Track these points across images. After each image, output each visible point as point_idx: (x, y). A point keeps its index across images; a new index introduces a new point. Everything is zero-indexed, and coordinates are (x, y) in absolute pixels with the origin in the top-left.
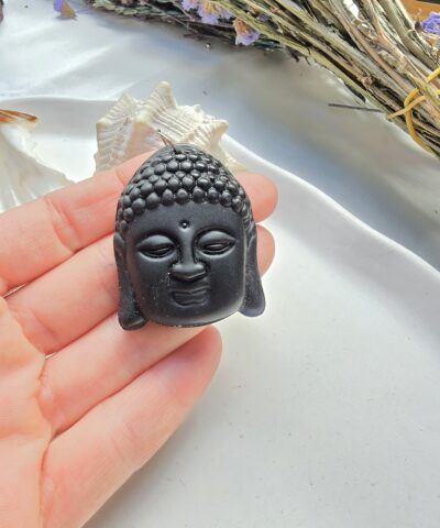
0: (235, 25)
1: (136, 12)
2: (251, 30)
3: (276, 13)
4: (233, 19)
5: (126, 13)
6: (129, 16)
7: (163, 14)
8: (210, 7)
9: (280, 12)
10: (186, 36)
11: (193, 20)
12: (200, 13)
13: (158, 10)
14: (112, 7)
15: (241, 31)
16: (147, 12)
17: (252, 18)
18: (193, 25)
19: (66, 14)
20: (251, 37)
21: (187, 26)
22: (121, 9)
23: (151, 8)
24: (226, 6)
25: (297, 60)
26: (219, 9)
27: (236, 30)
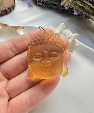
1: (47, 6)
2: (78, 11)
3: (87, 7)
4: (74, 8)
5: (45, 6)
6: (45, 7)
7: (54, 7)
8: (68, 5)
9: (88, 6)
11: (61, 8)
12: (65, 7)
13: (53, 6)
14: (41, 5)
15: (76, 11)
16: (50, 6)
17: (79, 8)
18: (61, 10)
19: (30, 6)
20: (78, 13)
22: (44, 5)
23: (51, 5)
24: (72, 5)
25: (87, 19)
26: (70, 6)
27: (74, 11)
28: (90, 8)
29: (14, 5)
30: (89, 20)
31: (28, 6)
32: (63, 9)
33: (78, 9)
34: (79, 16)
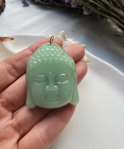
0: (83, 8)
1: (48, 4)
2: (89, 10)
3: (99, 4)
4: (82, 5)
5: (46, 4)
7: (58, 4)
10: (65, 12)
11: (68, 6)
12: (71, 4)
13: (56, 3)
14: (41, 2)
15: (86, 10)
16: (52, 4)
17: (89, 5)
18: (68, 8)
19: (26, 5)
20: (89, 12)
21: (66, 8)
22: (44, 3)
23: (53, 2)
24: (80, 1)
25: (103, 19)
26: (78, 2)
28: (103, 4)
30: (107, 21)
31: (23, 5)
32: (70, 7)
33: (88, 7)
34: (93, 16)
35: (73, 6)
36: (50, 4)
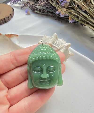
1: (44, 14)
2: (73, 19)
3: (80, 16)
4: (68, 16)
5: (42, 14)
6: (42, 15)
7: (51, 14)
8: (63, 13)
9: (81, 15)
10: (56, 19)
11: (58, 16)
12: (60, 15)
13: (49, 13)
14: (39, 12)
15: (71, 19)
16: (47, 14)
17: (74, 16)
19: (28, 14)
20: (73, 21)
21: (56, 17)
22: (41, 13)
23: (48, 13)
24: (67, 13)
25: (82, 26)
26: (65, 14)
27: (69, 19)
28: (83, 17)
29: (12, 14)
30: (85, 27)
31: (26, 14)
32: (59, 16)
33: (72, 18)
34: (75, 23)
35: (62, 16)
36: (45, 14)
